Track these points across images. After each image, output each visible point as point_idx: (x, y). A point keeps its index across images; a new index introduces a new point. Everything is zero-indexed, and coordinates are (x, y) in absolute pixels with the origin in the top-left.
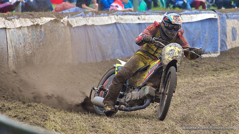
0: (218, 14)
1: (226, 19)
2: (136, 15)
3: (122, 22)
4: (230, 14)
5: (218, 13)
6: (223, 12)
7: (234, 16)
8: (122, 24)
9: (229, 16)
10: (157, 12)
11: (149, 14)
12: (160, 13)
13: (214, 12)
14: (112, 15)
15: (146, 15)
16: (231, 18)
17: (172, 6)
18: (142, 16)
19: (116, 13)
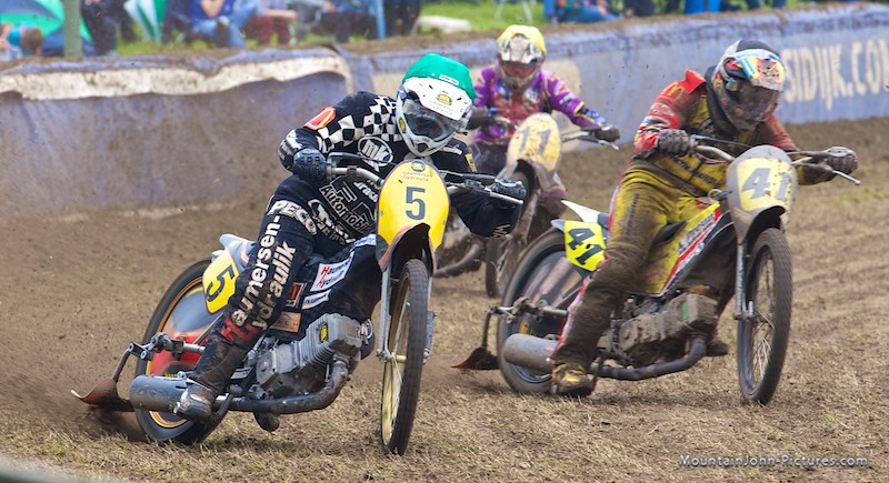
0: (348, 60)
1: (371, 74)
2: (84, 71)
3: (41, 96)
4: (385, 58)
5: (346, 54)
6: (361, 52)
7: (396, 63)
8: (42, 102)
9: (382, 63)
10: (149, 61)
11: (123, 67)
12: (157, 61)
13: (332, 53)
14: (9, 74)
15: (116, 69)
16: (387, 71)
17: (180, 37)
18: (103, 73)
19: (20, 67)
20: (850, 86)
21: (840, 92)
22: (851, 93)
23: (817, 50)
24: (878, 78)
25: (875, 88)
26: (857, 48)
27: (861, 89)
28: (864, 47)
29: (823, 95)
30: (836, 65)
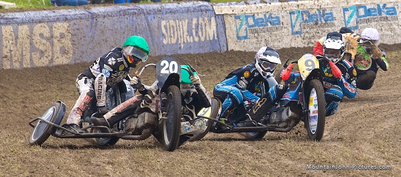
20: (191, 37)
21: (187, 40)
22: (192, 41)
23: (177, 21)
24: (204, 35)
25: (203, 39)
26: (194, 21)
27: (197, 39)
28: (198, 20)
29: (180, 42)
30: (185, 28)
